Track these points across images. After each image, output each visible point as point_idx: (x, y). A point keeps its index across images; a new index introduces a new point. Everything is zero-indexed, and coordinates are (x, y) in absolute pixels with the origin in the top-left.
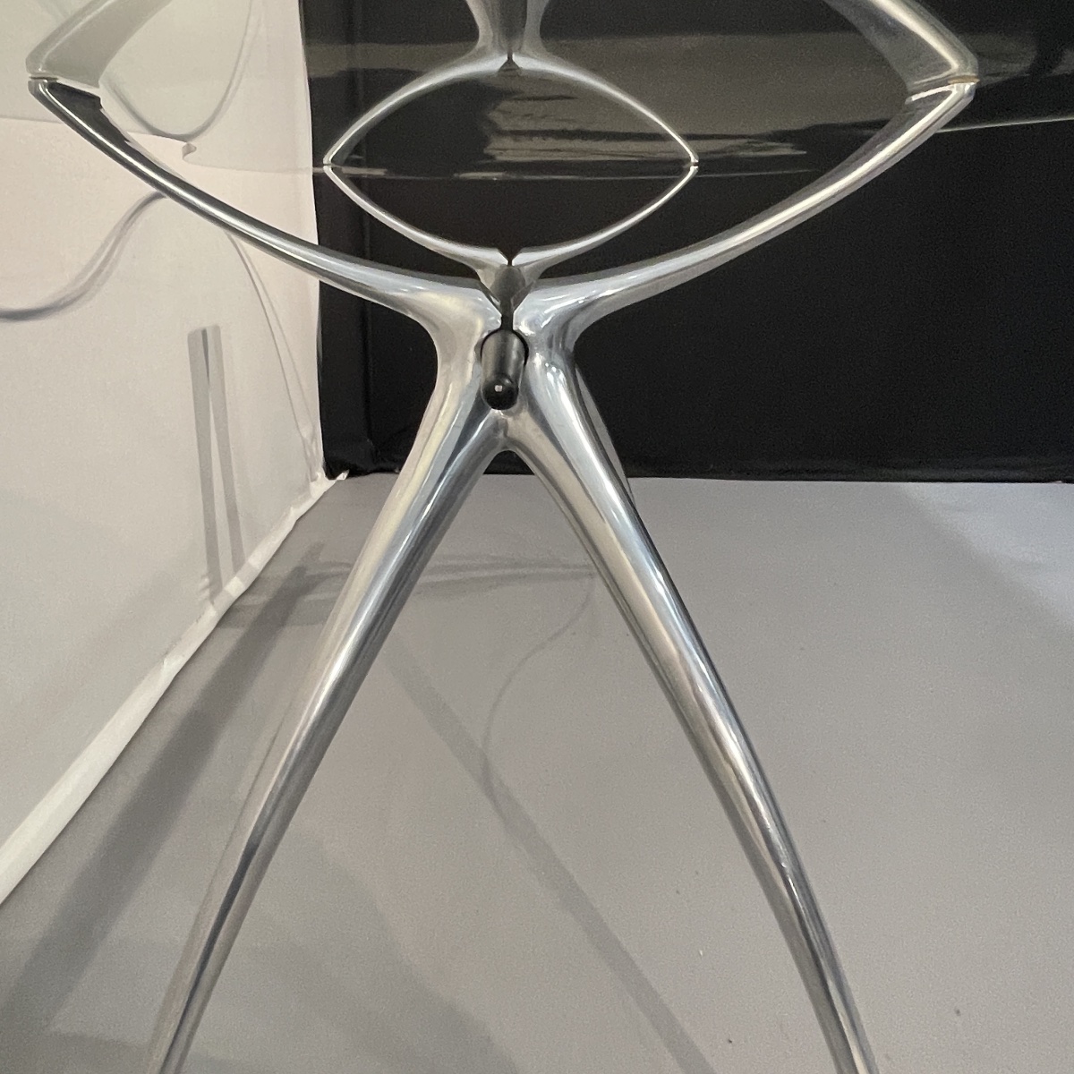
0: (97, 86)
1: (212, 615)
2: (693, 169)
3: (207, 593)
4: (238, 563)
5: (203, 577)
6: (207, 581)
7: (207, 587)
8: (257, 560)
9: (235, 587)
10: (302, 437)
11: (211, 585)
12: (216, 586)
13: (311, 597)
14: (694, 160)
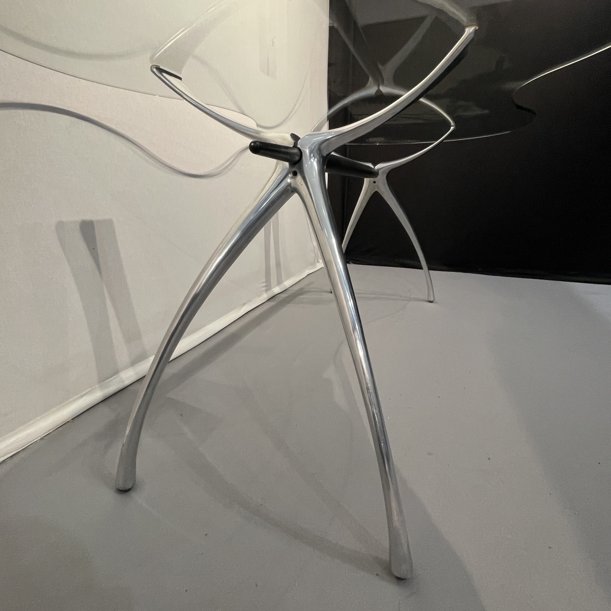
0: (181, 74)
1: (265, 297)
2: (452, 128)
3: (264, 289)
4: (279, 282)
5: (263, 283)
6: (264, 284)
7: (264, 287)
8: (287, 283)
9: (276, 290)
10: (313, 246)
11: (266, 286)
12: (268, 287)
13: (302, 297)
14: (452, 124)
